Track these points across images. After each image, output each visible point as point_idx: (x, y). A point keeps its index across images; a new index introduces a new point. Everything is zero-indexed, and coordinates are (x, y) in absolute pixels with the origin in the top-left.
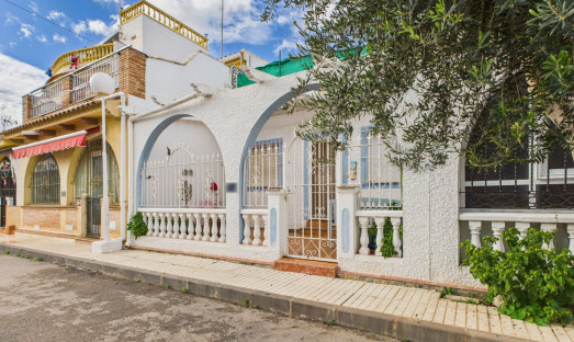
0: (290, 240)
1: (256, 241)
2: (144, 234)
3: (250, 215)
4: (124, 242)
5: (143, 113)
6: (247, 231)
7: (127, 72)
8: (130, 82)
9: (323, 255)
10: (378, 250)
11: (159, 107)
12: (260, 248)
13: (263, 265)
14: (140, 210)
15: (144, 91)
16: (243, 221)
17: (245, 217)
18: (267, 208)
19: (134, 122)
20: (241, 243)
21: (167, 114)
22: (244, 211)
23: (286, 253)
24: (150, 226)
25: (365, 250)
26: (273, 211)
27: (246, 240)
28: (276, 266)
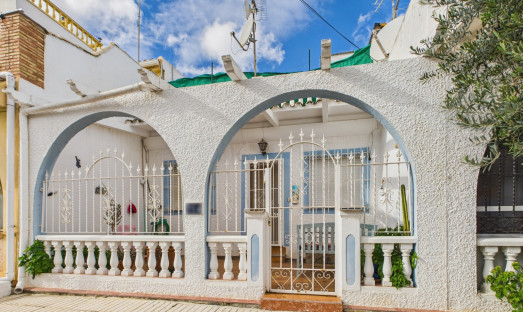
0: (273, 273)
1: (228, 274)
2: (48, 270)
3: (219, 244)
4: (14, 283)
5: (46, 105)
6: (214, 263)
7: (16, 46)
8: (21, 60)
9: (317, 288)
10: (386, 280)
11: (78, 98)
12: (235, 284)
13: (244, 304)
14: (40, 238)
15: (42, 78)
16: (208, 250)
17: (213, 247)
18: (245, 234)
19: (29, 117)
20: (207, 278)
21: (89, 109)
22: (212, 239)
23: (269, 288)
24: (58, 259)
25: (370, 280)
26: (254, 238)
27: (214, 274)
28: (263, 305)
